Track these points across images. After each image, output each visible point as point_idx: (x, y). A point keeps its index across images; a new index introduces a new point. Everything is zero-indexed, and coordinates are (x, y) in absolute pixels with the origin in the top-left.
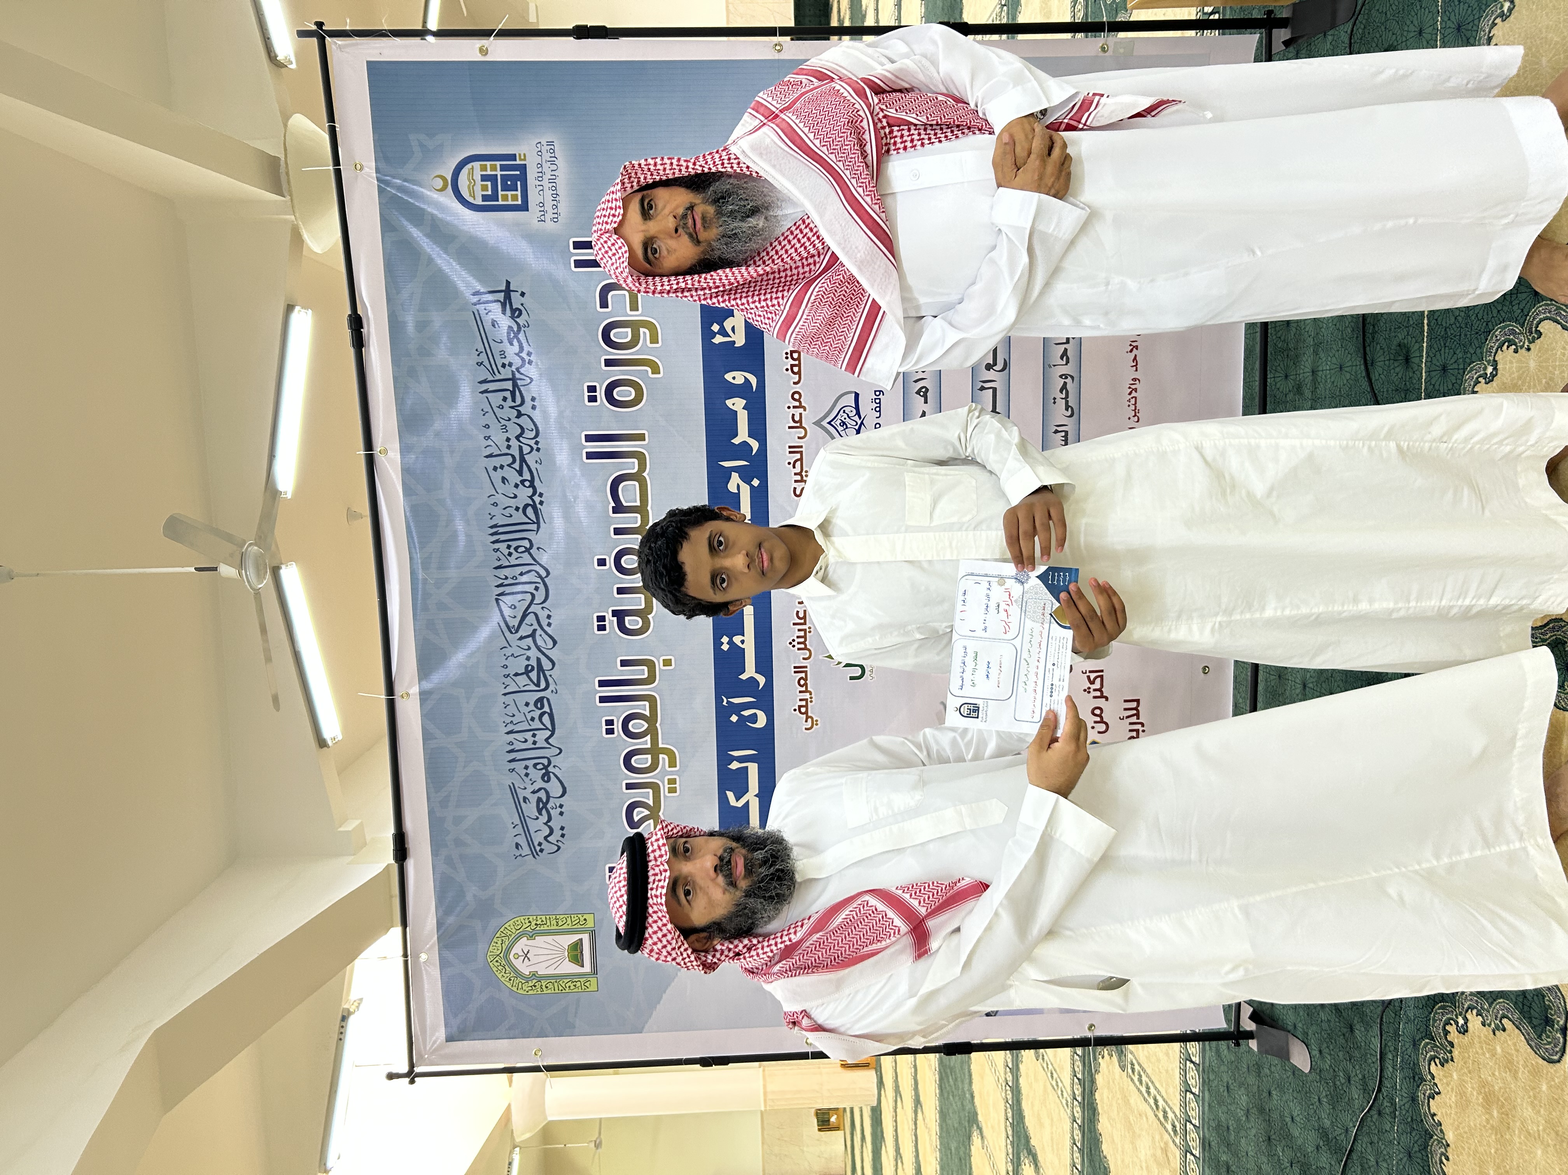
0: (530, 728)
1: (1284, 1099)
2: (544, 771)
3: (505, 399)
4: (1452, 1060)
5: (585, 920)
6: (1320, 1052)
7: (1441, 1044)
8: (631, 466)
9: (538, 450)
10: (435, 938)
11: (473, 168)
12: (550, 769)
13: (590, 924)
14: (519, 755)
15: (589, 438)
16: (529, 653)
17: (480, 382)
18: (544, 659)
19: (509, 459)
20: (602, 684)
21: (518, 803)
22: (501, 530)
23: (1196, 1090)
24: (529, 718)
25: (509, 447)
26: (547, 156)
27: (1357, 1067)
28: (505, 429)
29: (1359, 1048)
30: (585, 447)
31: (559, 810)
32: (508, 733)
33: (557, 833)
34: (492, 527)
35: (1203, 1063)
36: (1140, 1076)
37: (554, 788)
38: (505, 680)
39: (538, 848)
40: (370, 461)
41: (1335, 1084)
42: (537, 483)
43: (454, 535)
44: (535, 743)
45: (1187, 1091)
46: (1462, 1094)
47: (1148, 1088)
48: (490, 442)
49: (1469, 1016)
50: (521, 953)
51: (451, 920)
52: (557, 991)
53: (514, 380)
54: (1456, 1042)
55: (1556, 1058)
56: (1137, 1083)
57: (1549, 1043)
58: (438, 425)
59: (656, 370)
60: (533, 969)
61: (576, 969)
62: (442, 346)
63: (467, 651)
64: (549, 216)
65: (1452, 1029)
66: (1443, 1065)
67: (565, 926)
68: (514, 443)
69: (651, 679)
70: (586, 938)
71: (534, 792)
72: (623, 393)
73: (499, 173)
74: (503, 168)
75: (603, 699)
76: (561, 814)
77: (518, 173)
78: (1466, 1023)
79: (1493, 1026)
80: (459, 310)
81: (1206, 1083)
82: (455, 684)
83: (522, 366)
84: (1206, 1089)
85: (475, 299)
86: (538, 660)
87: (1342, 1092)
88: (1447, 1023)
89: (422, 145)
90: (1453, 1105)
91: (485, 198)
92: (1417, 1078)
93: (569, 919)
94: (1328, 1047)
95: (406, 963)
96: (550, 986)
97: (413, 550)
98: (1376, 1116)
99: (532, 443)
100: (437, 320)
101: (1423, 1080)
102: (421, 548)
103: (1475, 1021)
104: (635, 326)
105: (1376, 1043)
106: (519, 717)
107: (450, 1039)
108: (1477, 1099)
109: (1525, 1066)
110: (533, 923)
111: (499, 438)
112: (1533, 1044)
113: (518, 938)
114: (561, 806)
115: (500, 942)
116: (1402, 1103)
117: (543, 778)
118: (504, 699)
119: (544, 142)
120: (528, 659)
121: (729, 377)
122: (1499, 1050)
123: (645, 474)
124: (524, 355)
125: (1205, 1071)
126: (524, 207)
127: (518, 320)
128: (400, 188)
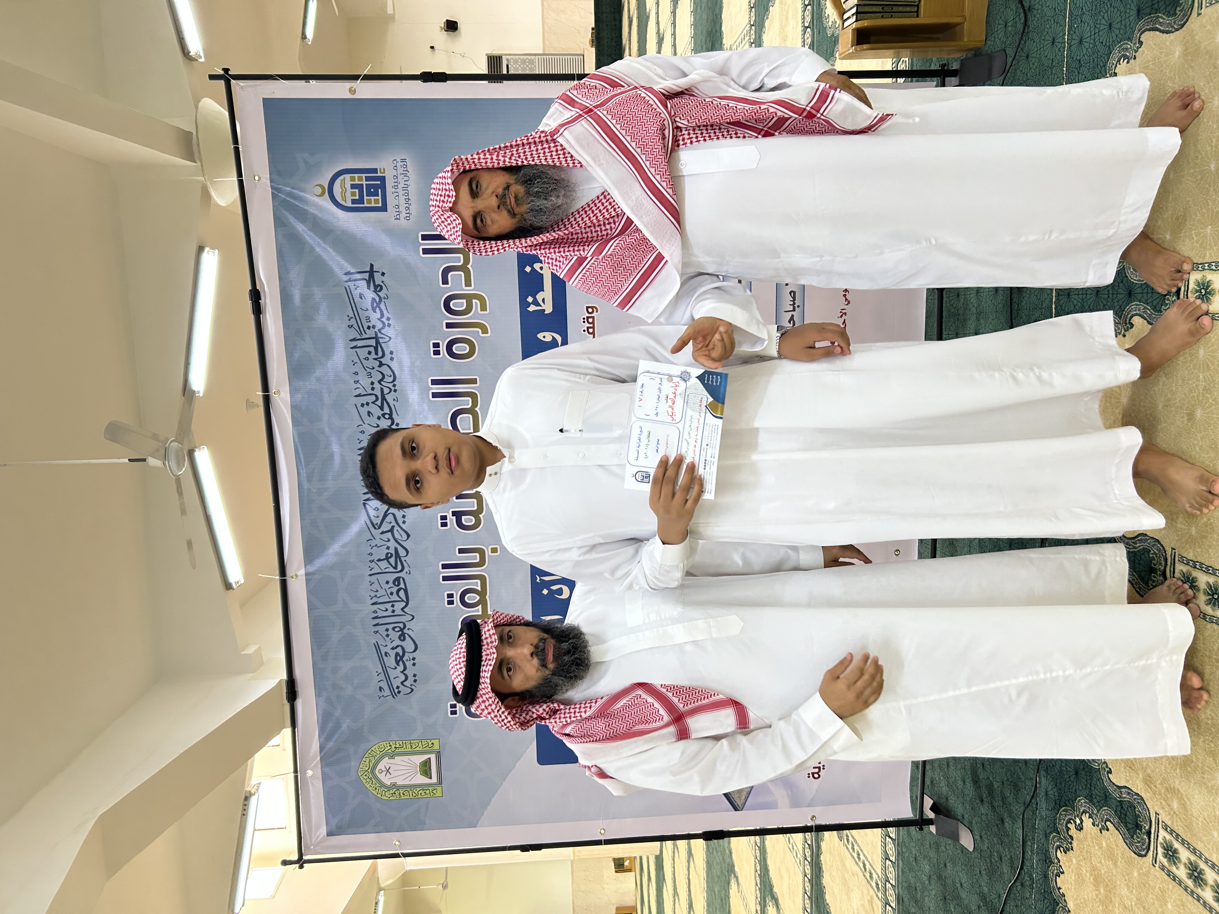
0: (389, 600)
1: (955, 870)
2: (400, 633)
3: (370, 353)
4: (1072, 849)
5: (432, 744)
6: (981, 837)
7: (1065, 837)
8: (467, 403)
9: (395, 391)
10: (319, 758)
11: (344, 179)
12: (405, 631)
13: (436, 747)
14: (381, 621)
15: (434, 382)
16: (389, 544)
17: (351, 340)
18: (400, 548)
19: (373, 398)
20: (445, 566)
21: (381, 657)
23: (893, 859)
24: (389, 593)
25: (373, 389)
26: (401, 170)
27: (1007, 850)
28: (370, 375)
29: (1008, 836)
30: (432, 389)
31: (412, 662)
32: (373, 604)
33: (411, 679)
35: (898, 839)
36: (853, 845)
37: (408, 645)
38: (370, 564)
39: (396, 691)
40: (267, 400)
41: (991, 861)
42: (394, 416)
43: (331, 456)
44: (393, 611)
45: (886, 859)
46: (1079, 875)
47: (858, 854)
48: (358, 385)
49: (1083, 818)
50: (384, 769)
51: (330, 745)
52: (411, 797)
53: (376, 338)
54: (1074, 836)
55: (1143, 853)
56: (851, 851)
57: (1139, 842)
58: (318, 373)
59: (485, 331)
60: (393, 781)
61: (426, 780)
62: (321, 313)
63: (340, 543)
64: (403, 215)
65: (1072, 826)
66: (1066, 853)
67: (418, 749)
68: (377, 386)
69: (481, 563)
70: (433, 757)
71: (393, 649)
72: (460, 349)
73: (364, 183)
74: (367, 179)
75: (445, 579)
76: (414, 664)
77: (379, 182)
78: (1081, 823)
79: (1100, 826)
80: (334, 286)
81: (899, 854)
82: (332, 567)
83: (383, 328)
84: (900, 858)
85: (346, 278)
86: (396, 549)
87: (996, 867)
88: (1069, 822)
89: (305, 162)
90: (1073, 882)
91: (354, 201)
92: (1048, 861)
93: (420, 744)
94: (986, 833)
95: (296, 778)
96: (406, 793)
97: (300, 467)
98: (1019, 887)
99: (390, 385)
100: (318, 293)
101: (1052, 862)
102: (306, 465)
103: (1087, 822)
104: (469, 298)
105: (1020, 832)
106: (381, 592)
107: (330, 834)
108: (1090, 879)
109: (1123, 858)
110: (393, 746)
111: (365, 382)
112: (1128, 842)
113: (382, 758)
114: (414, 659)
115: (368, 761)
116: (1038, 879)
117: (400, 638)
118: (370, 578)
119: (398, 159)
120: (388, 548)
121: (540, 336)
122: (1104, 844)
123: (477, 409)
124: (384, 319)
125: (899, 844)
126: (384, 208)
127: (379, 293)
128: (290, 195)
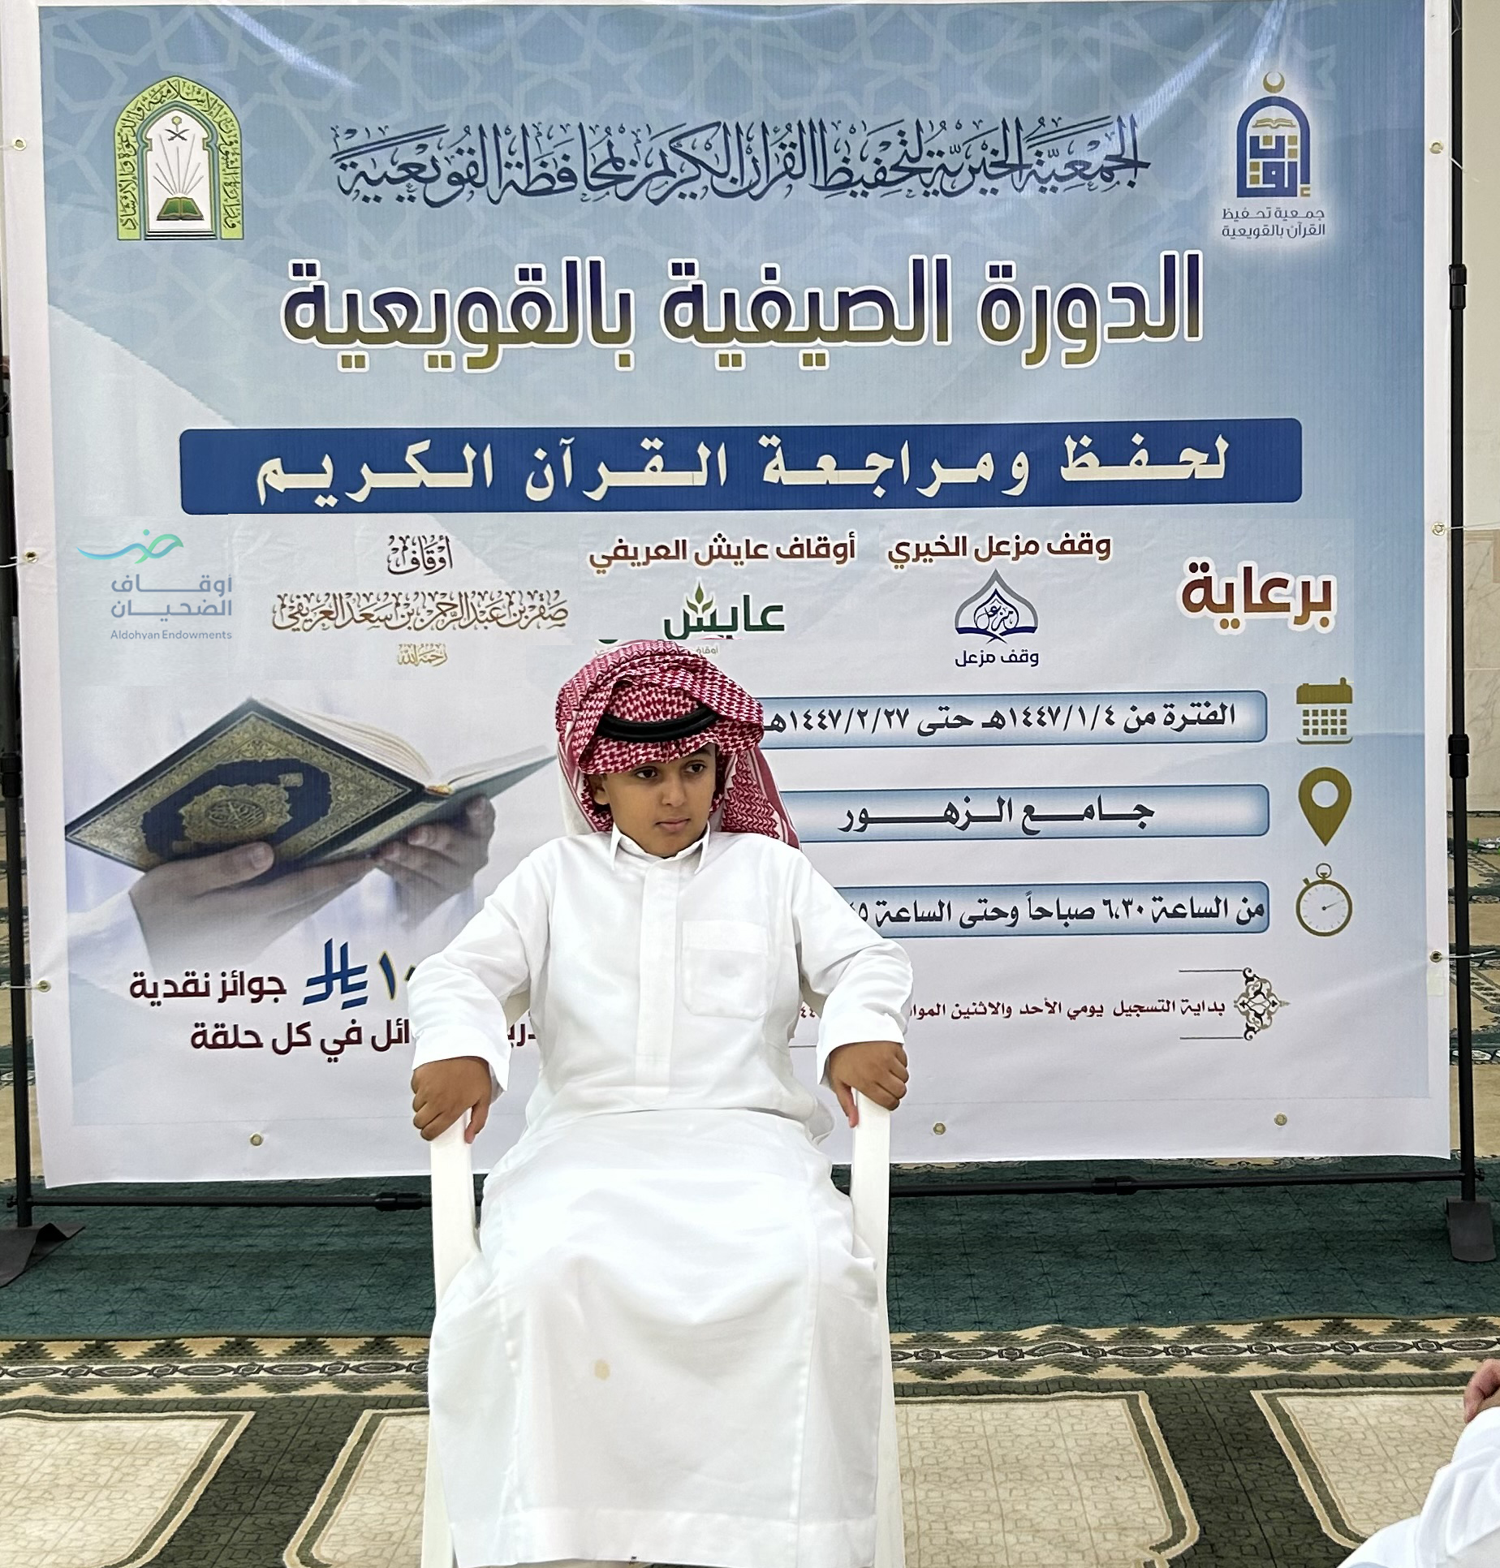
0: (531, 158)
2: (465, 176)
3: (995, 152)
5: (234, 226)
8: (904, 321)
9: (926, 194)
11: (1292, 126)
12: (469, 186)
13: (226, 233)
14: (489, 141)
15: (941, 265)
16: (641, 164)
17: (1017, 121)
18: (632, 185)
19: (914, 154)
21: (419, 137)
22: (817, 136)
24: (545, 159)
25: (930, 154)
26: (1306, 224)
28: (955, 150)
30: (929, 259)
31: (405, 195)
32: (523, 127)
33: (371, 191)
34: (821, 123)
37: (439, 190)
38: (602, 128)
39: (347, 162)
42: (881, 189)
43: (809, 70)
44: (508, 165)
48: (937, 128)
50: (182, 128)
52: (119, 178)
53: (1020, 166)
58: (960, 58)
59: (1032, 359)
60: (155, 144)
62: (1065, 66)
64: (1231, 224)
67: (223, 196)
68: (936, 162)
69: (600, 336)
70: (205, 225)
71: (433, 160)
72: (1000, 313)
73: (1286, 160)
74: (1292, 165)
75: (571, 266)
76: (400, 199)
77: (1286, 185)
83: (1039, 179)
86: (631, 178)
89: (1321, 61)
91: (1254, 140)
93: (234, 201)
96: (128, 168)
99: (936, 186)
106: (546, 145)
110: (229, 149)
111: (943, 142)
113: (206, 125)
114: (411, 199)
115: (199, 97)
117: (455, 174)
118: (574, 125)
119: (1324, 221)
120: (633, 163)
121: (1022, 458)
123: (892, 339)
124: (1053, 182)
126: (1243, 192)
127: (1099, 176)
